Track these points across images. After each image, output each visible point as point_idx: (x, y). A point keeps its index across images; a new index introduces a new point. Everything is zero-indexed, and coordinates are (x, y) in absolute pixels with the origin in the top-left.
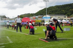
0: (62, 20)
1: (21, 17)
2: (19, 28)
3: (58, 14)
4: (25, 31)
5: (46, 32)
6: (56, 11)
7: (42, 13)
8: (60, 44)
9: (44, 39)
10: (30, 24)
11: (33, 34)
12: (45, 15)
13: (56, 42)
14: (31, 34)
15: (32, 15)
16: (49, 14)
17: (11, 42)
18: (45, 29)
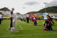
3: (54, 12)
4: (31, 23)
5: (45, 24)
6: (52, 10)
7: (42, 11)
9: (43, 29)
12: (44, 13)
13: (52, 32)
14: (34, 25)
15: (36, 12)
16: (47, 12)
17: (22, 29)
18: (44, 22)
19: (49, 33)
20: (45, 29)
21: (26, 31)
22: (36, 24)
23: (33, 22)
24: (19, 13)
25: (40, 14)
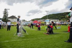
0: (56, 22)
1: (33, 20)
2: (32, 26)
3: (54, 19)
4: (35, 28)
5: (47, 29)
6: (53, 17)
7: (45, 18)
8: (55, 36)
9: (46, 33)
10: (38, 24)
11: (40, 30)
12: (47, 19)
13: (53, 35)
15: (39, 19)
16: (49, 19)
19: (50, 36)
20: (47, 34)
21: (31, 35)
22: (39, 29)
23: (37, 28)
24: (24, 20)
25: (43, 21)
